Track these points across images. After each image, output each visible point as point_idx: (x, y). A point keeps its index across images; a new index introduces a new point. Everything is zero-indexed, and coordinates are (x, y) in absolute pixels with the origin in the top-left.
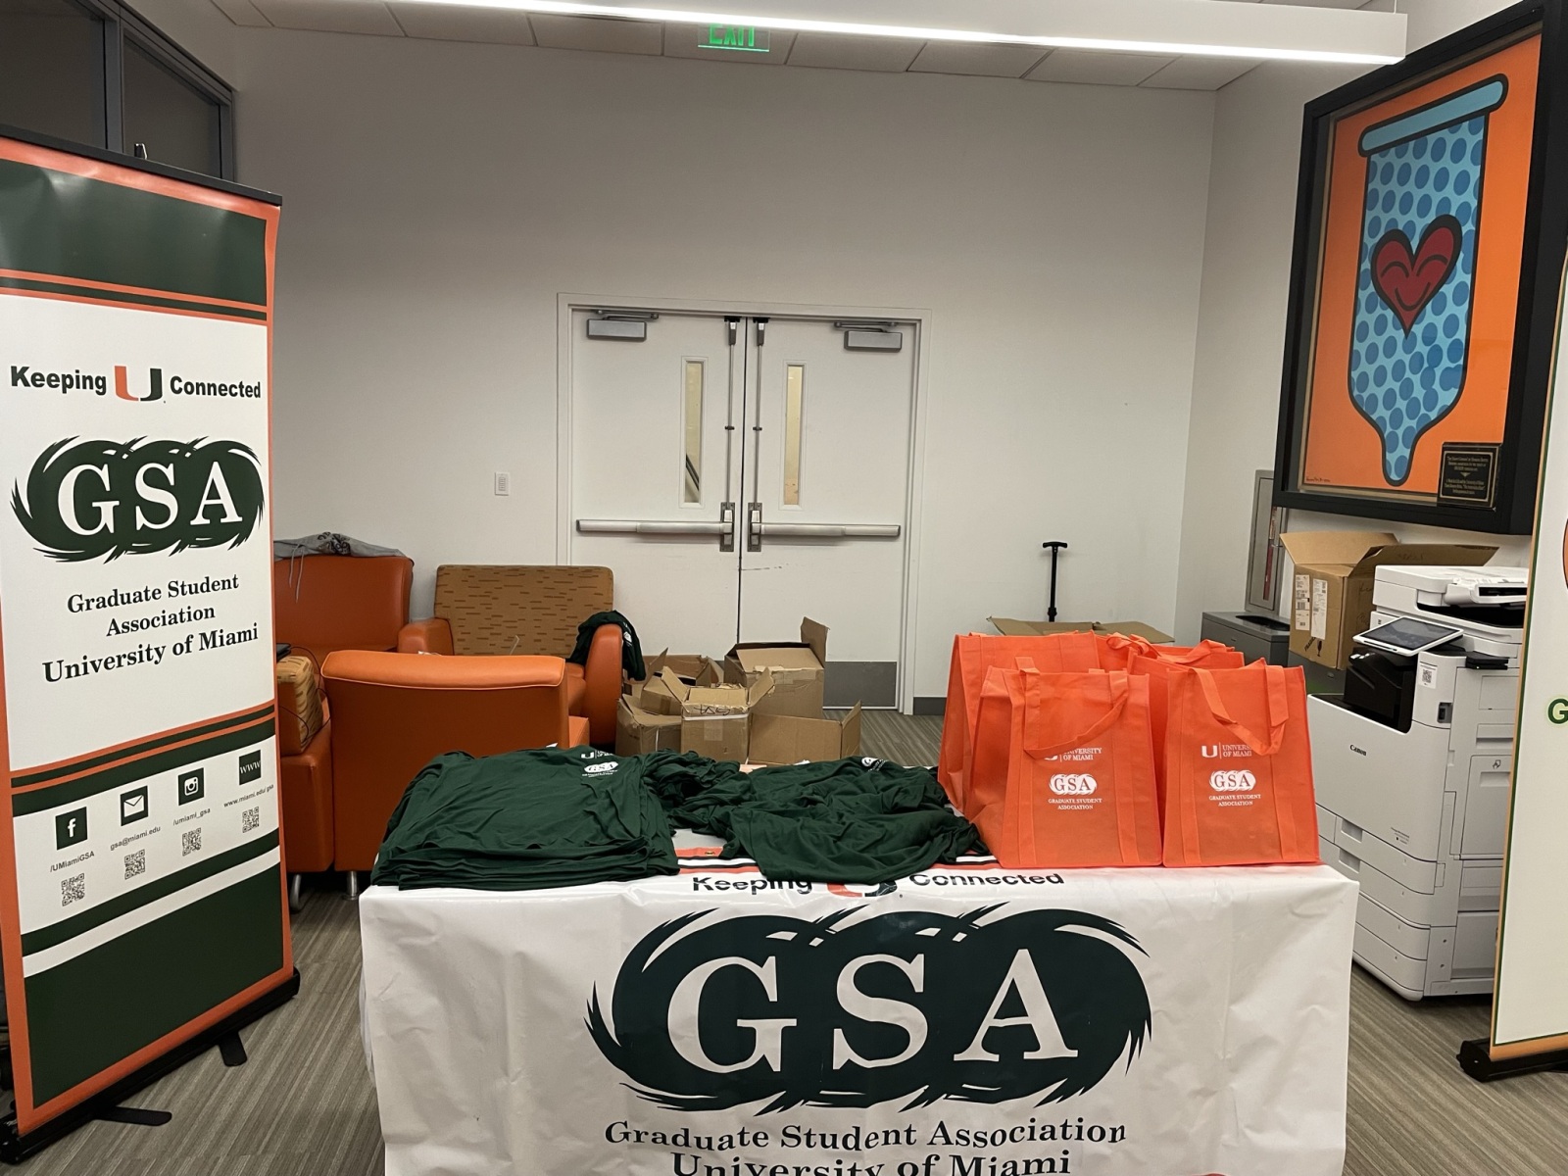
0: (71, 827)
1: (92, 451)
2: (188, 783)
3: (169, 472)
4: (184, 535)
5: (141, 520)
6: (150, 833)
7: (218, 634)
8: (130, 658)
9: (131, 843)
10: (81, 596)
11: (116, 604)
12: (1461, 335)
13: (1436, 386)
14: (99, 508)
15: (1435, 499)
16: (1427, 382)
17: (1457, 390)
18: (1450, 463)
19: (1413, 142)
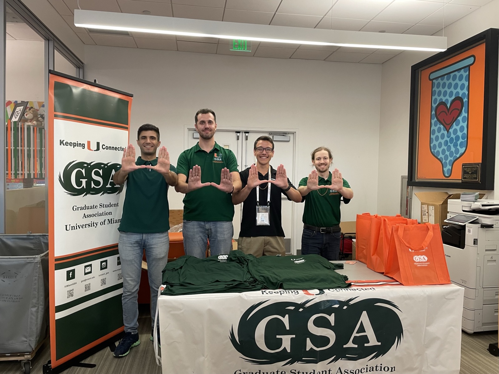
0: (71, 274)
1: (80, 165)
2: (103, 264)
3: (101, 172)
4: (104, 190)
5: (93, 185)
6: (92, 278)
7: (113, 220)
8: (89, 225)
9: (86, 281)
10: (76, 206)
11: (85, 209)
12: (465, 131)
13: (458, 147)
14: (82, 181)
15: (461, 181)
16: (455, 145)
17: (465, 148)
18: (465, 170)
19: (446, 76)
